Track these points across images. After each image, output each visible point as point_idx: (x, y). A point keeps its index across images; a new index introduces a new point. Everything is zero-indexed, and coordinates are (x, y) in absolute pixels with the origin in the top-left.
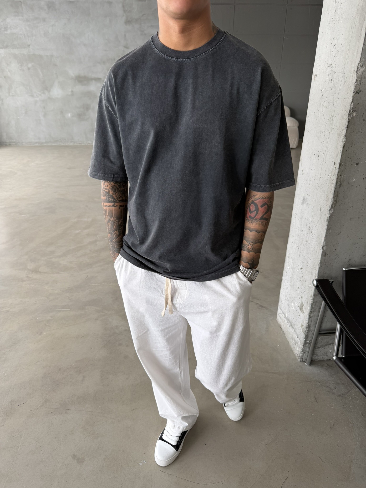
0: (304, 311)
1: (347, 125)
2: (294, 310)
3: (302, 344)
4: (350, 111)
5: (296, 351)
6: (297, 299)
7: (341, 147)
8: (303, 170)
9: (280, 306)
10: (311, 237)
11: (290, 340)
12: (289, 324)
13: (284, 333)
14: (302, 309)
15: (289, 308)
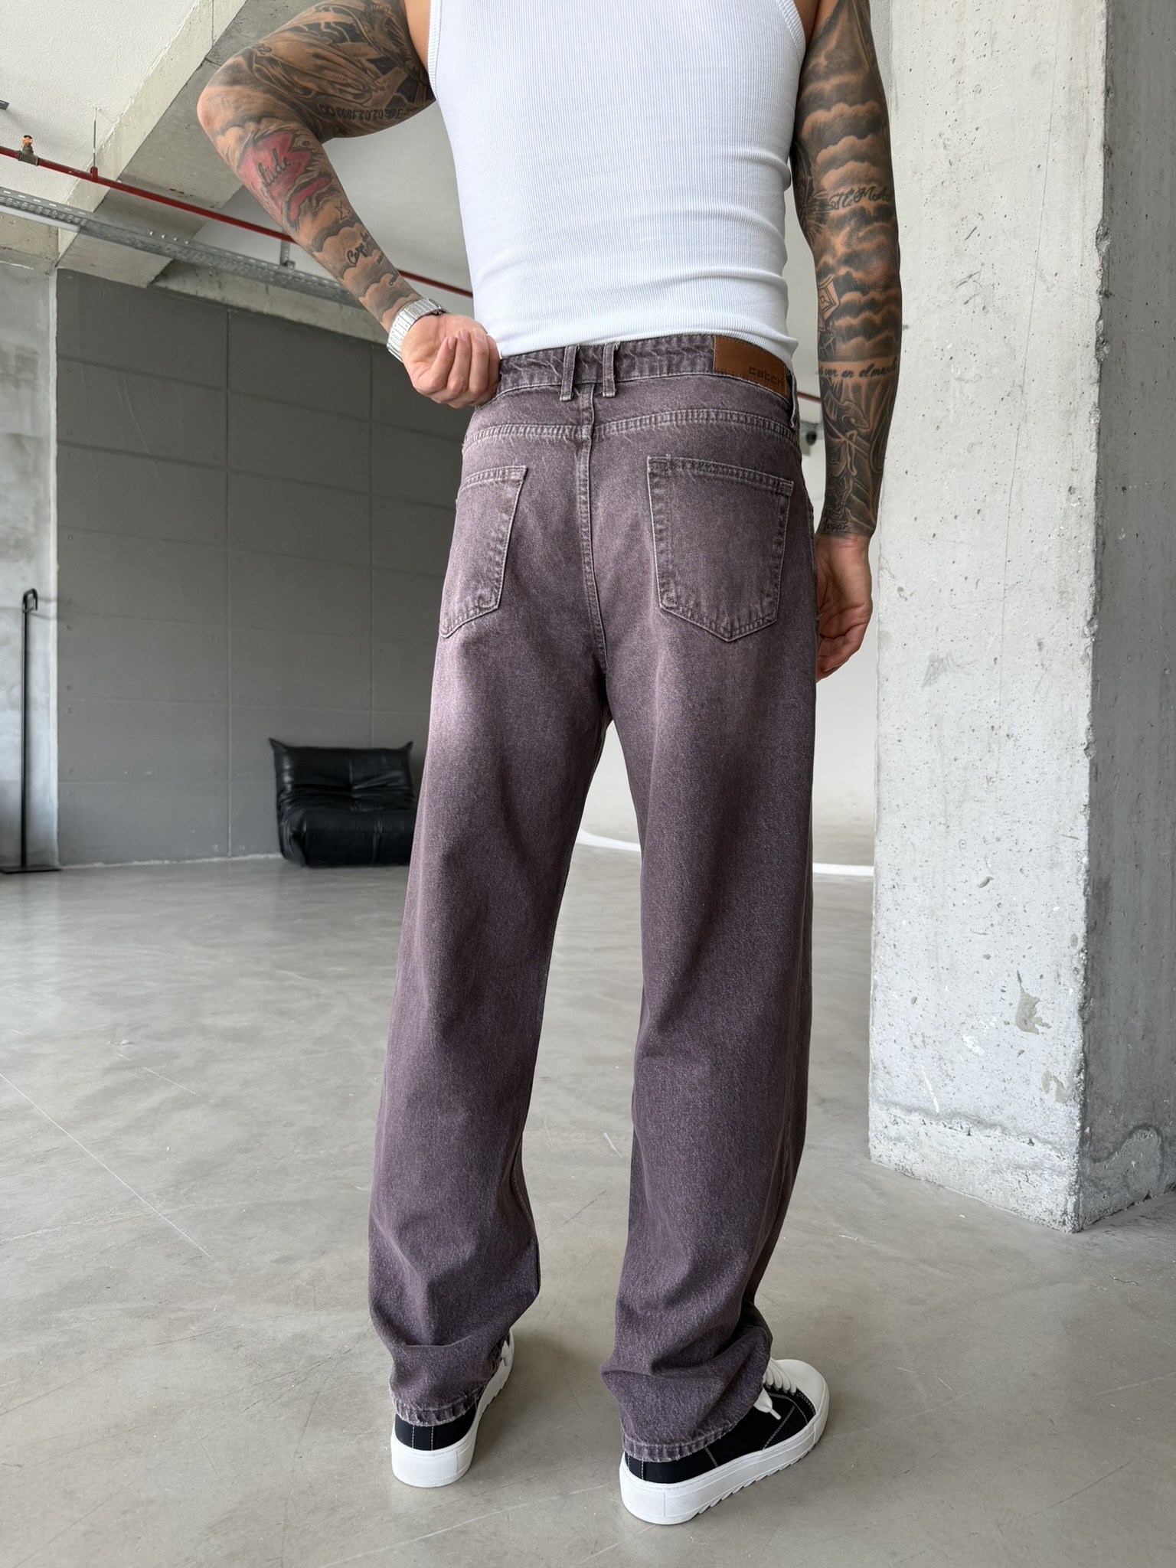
0: (1046, 1021)
1: (1096, 375)
2: (982, 1053)
3: (1068, 1154)
4: (1097, 341)
5: (1040, 1202)
6: (990, 1003)
7: (1092, 436)
8: (904, 588)
9: (881, 1099)
10: (1015, 751)
11: (986, 1186)
12: (964, 1127)
13: (938, 1183)
14: (1032, 1020)
15: (948, 1065)
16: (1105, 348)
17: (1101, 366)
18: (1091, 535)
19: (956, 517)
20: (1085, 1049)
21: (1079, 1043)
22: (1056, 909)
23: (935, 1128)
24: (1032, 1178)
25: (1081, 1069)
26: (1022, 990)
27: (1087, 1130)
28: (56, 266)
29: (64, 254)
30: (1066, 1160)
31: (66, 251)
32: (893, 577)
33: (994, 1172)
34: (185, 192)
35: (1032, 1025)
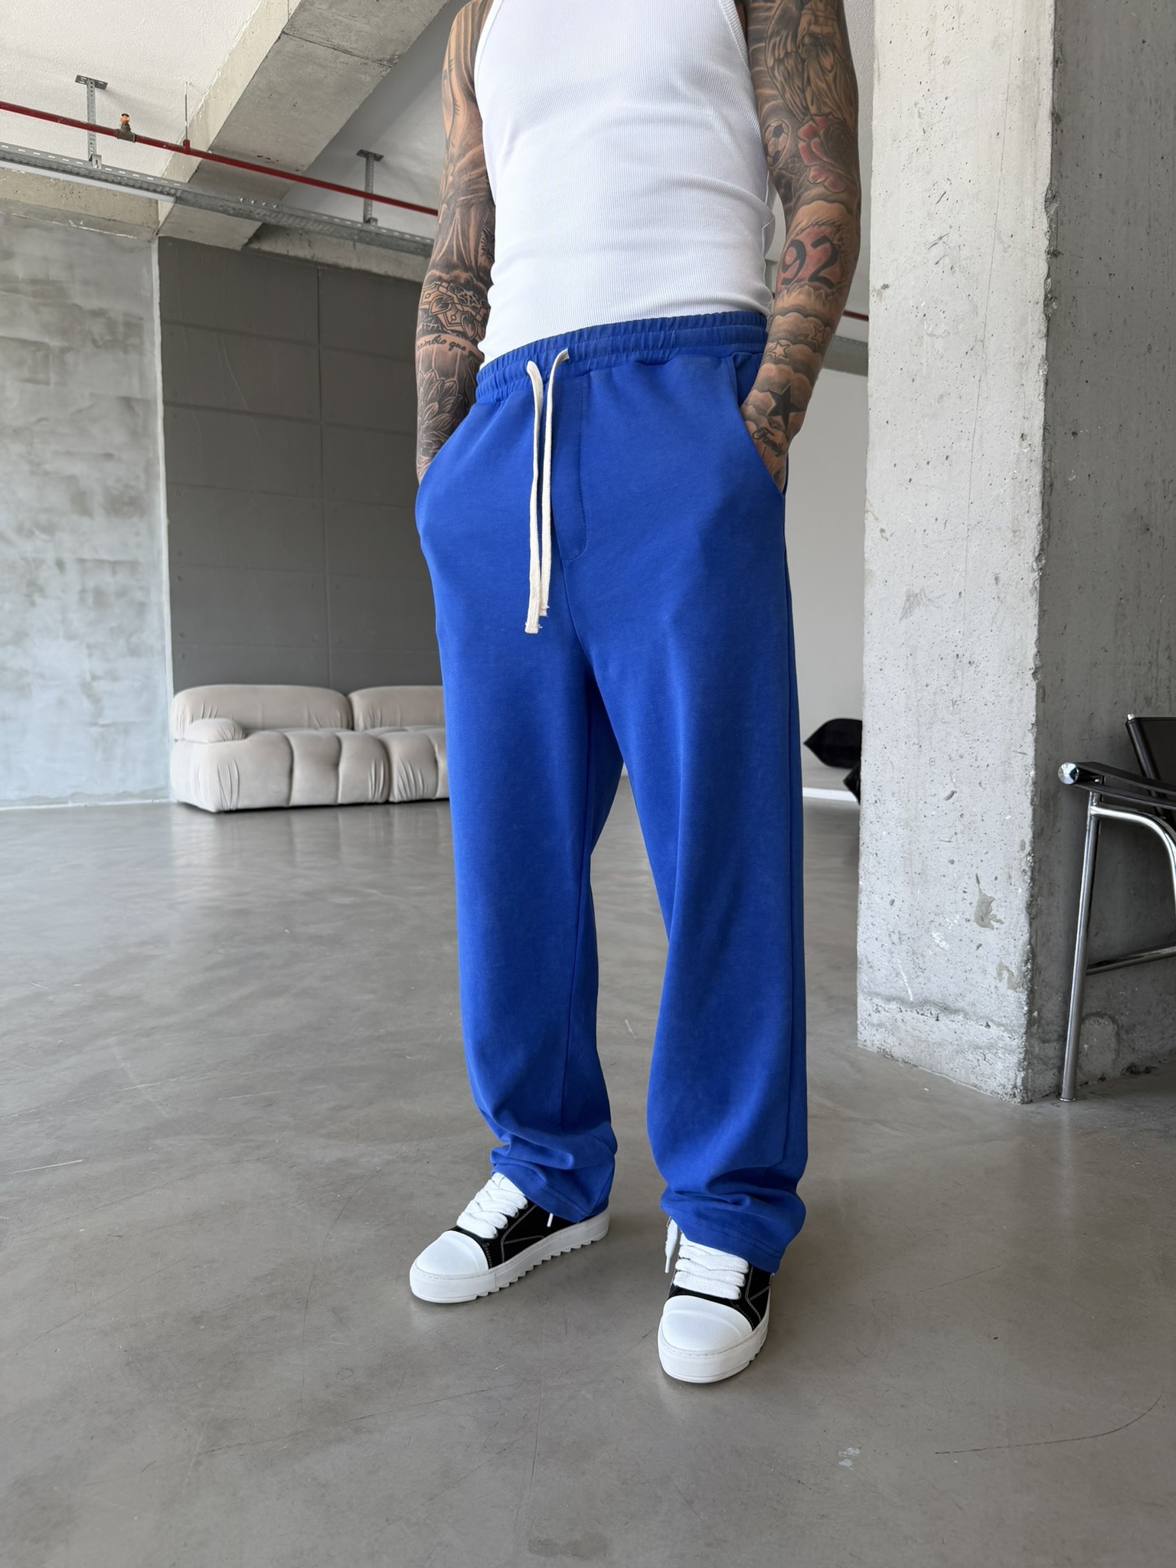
0: (999, 917)
1: (1044, 330)
3: (1017, 1034)
4: (1046, 297)
5: (995, 1078)
6: (954, 903)
7: (1040, 386)
8: (884, 527)
9: (865, 990)
10: (975, 676)
11: (951, 1065)
12: (933, 1013)
13: (912, 1063)
14: (989, 917)
15: (920, 958)
16: (1054, 303)
17: (1049, 319)
18: (1039, 478)
19: (928, 463)
20: (1032, 942)
21: (1026, 936)
22: (1008, 818)
23: (910, 1015)
24: (989, 1056)
25: (1028, 960)
26: (980, 890)
27: (1035, 1014)
28: (157, 234)
29: (163, 225)
30: (1016, 1041)
31: (166, 219)
32: (877, 520)
33: (957, 1052)
34: (272, 159)
35: (988, 920)
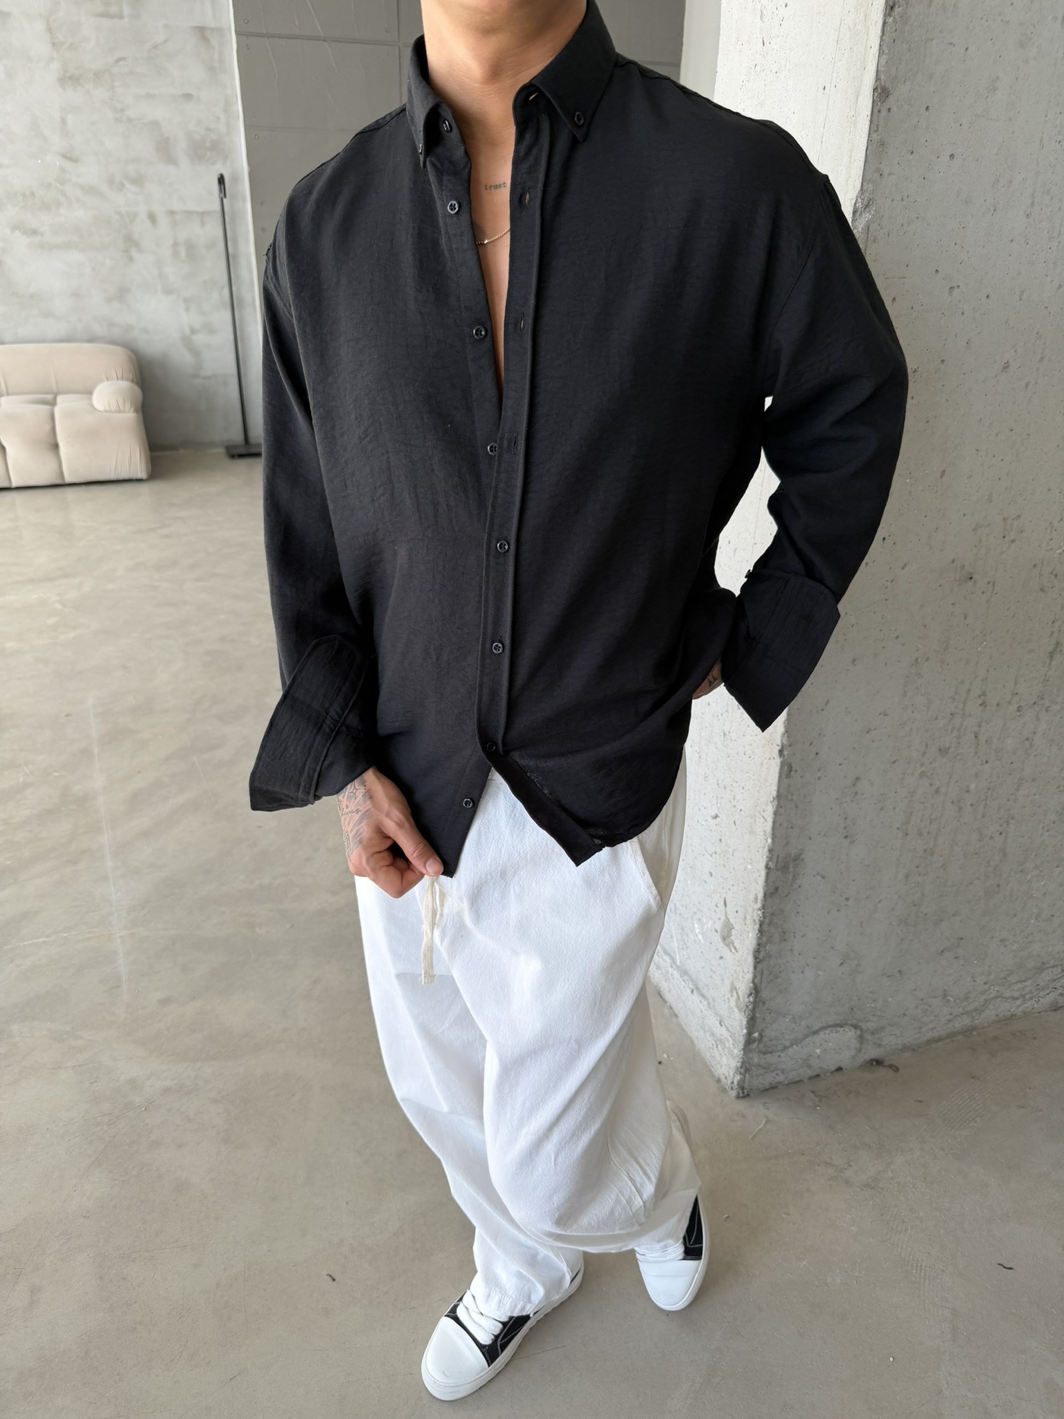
0: (735, 944)
2: (702, 941)
3: (738, 1046)
5: (721, 1066)
6: (709, 909)
11: (697, 1034)
12: (690, 985)
13: (675, 1012)
14: (729, 939)
15: (685, 938)
20: (756, 981)
21: (750, 976)
22: (749, 867)
23: (676, 975)
24: (719, 1047)
25: (751, 994)
26: (726, 913)
27: (756, 1035)
33: (701, 1028)
35: (728, 942)
